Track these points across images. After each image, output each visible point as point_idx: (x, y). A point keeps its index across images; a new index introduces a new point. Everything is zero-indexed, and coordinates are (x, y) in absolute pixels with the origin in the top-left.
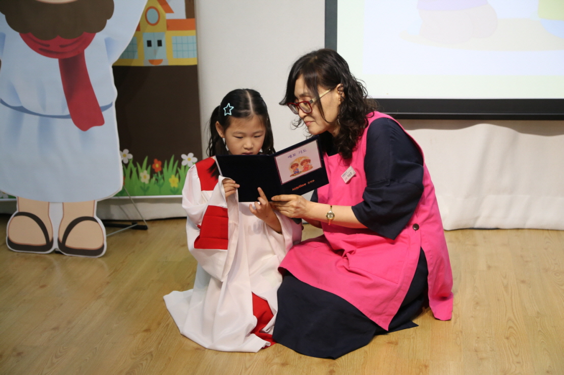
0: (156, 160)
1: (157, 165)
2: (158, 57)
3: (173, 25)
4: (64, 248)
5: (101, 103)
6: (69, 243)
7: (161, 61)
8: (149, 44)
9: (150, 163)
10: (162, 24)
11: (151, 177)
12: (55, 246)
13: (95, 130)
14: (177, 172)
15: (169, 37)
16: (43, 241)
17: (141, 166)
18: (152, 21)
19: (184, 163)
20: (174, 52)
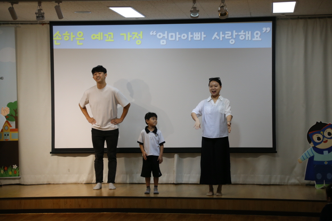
0: (5, 167)
1: (6, 168)
2: (7, 138)
3: (12, 130)
7: (8, 140)
8: (5, 135)
9: (4, 168)
10: (9, 130)
11: (4, 172)
14: (11, 170)
15: (11, 133)
17: (1, 169)
18: (6, 129)
19: (13, 168)
20: (11, 137)
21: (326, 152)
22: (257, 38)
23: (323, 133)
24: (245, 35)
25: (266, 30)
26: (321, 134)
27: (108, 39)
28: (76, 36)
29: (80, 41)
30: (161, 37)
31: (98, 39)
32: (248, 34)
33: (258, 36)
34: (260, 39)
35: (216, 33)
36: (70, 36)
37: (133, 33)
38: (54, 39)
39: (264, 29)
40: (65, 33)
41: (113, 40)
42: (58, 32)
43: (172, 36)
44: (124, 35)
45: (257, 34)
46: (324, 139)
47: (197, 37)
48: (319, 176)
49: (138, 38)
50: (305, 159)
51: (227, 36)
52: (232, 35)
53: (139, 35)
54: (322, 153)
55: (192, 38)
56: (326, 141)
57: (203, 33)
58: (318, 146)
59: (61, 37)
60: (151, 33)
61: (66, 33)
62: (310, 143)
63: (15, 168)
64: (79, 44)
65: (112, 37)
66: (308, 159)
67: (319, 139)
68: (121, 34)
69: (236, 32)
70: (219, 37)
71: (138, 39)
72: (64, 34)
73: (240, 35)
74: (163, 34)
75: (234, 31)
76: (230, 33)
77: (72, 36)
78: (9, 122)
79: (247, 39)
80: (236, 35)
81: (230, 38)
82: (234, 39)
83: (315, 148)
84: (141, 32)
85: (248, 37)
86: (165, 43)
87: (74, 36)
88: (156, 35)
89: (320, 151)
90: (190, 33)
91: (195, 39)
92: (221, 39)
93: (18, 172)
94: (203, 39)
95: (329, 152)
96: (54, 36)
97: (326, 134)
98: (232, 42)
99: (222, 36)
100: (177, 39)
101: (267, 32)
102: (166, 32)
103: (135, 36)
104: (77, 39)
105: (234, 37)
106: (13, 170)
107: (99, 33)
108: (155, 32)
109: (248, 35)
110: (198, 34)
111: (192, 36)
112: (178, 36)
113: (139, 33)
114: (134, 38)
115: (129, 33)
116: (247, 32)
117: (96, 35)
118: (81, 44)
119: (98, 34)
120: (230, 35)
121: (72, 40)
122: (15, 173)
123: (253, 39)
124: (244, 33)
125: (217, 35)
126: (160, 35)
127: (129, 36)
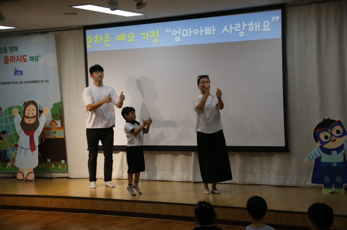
1: (56, 163)
2: (55, 136)
3: (58, 128)
4: (27, 180)
5: (36, 145)
6: (28, 179)
7: (56, 137)
8: (53, 133)
9: (55, 162)
11: (55, 166)
12: (25, 179)
13: (34, 152)
14: (61, 165)
15: (57, 131)
16: (22, 178)
17: (53, 163)
18: (54, 127)
19: (62, 162)
20: (59, 135)
21: (334, 153)
22: (266, 28)
23: (331, 131)
24: (254, 26)
25: (276, 19)
26: (329, 132)
27: (130, 39)
28: (104, 39)
29: (108, 43)
30: (176, 34)
31: (122, 40)
32: (257, 24)
33: (267, 26)
34: (270, 30)
35: (226, 26)
36: (99, 39)
37: (151, 32)
38: (87, 42)
39: (273, 18)
40: (95, 36)
41: (134, 40)
42: (90, 36)
43: (185, 32)
44: (143, 35)
45: (266, 24)
46: (332, 138)
47: (208, 32)
48: (327, 179)
49: (155, 36)
50: (311, 160)
51: (237, 29)
52: (241, 27)
53: (156, 33)
54: (330, 154)
55: (203, 33)
56: (334, 140)
57: (213, 27)
58: (325, 146)
59: (92, 40)
60: (167, 31)
61: (96, 37)
62: (317, 143)
63: (63, 163)
64: (107, 46)
65: (133, 38)
66: (315, 160)
67: (326, 137)
68: (141, 34)
69: (245, 24)
70: (229, 30)
71: (156, 37)
72: (94, 38)
73: (249, 26)
74: (177, 31)
75: (244, 23)
76: (239, 25)
77: (101, 39)
78: (56, 121)
79: (256, 30)
80: (245, 27)
81: (240, 30)
82: (244, 31)
83: (322, 148)
84: (158, 30)
85: (258, 28)
86: (179, 40)
87: (103, 39)
88: (171, 32)
89: (328, 152)
90: (201, 28)
91: (206, 34)
92: (231, 32)
93: (66, 166)
94: (213, 34)
95: (338, 153)
96: (87, 39)
97: (334, 132)
98: (242, 34)
99: (231, 28)
100: (190, 36)
101: (276, 21)
102: (180, 29)
103: (153, 35)
105: (244, 29)
106: (62, 165)
107: (123, 34)
108: (170, 30)
109: (258, 26)
110: (209, 28)
111: (203, 31)
112: (191, 32)
113: (156, 32)
114: (151, 37)
115: (147, 32)
116: (256, 23)
117: (120, 37)
118: (108, 45)
119: (121, 35)
120: (239, 27)
121: (101, 42)
122: (64, 168)
123: (263, 30)
124: (254, 24)
125: (227, 28)
126: (174, 32)
127: (148, 35)
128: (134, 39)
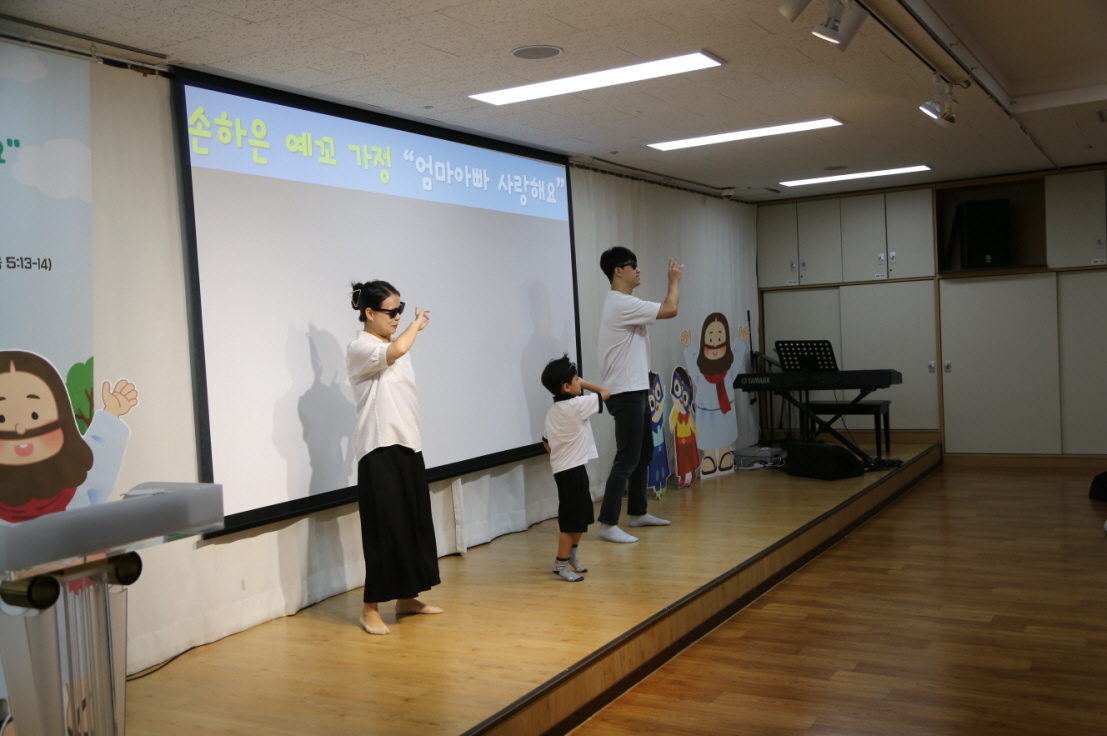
21: (659, 429)
22: (551, 197)
24: (538, 188)
25: (561, 184)
27: (324, 156)
28: (249, 135)
29: (261, 151)
30: (423, 169)
31: (302, 153)
32: (541, 186)
33: (553, 193)
34: (555, 201)
35: (503, 176)
36: (232, 129)
37: (373, 148)
38: (191, 131)
39: (558, 181)
40: (219, 117)
41: (334, 162)
42: (200, 110)
43: (440, 170)
44: (356, 152)
45: (551, 188)
47: (477, 180)
49: (383, 163)
51: (517, 187)
52: (522, 186)
53: (385, 156)
55: (470, 181)
57: (484, 171)
59: (209, 129)
60: (406, 157)
61: (222, 120)
64: (259, 162)
65: (333, 154)
68: (352, 147)
69: (527, 180)
70: (507, 185)
71: (384, 167)
72: (217, 121)
73: (532, 187)
74: (426, 162)
75: (525, 177)
76: (520, 179)
77: (240, 132)
79: (540, 197)
80: (527, 186)
81: (521, 190)
82: (526, 194)
84: (388, 148)
85: (542, 193)
86: (429, 188)
87: (244, 133)
88: (414, 161)
90: (466, 168)
91: (474, 183)
92: (510, 192)
94: (486, 187)
96: (191, 120)
98: (523, 200)
99: (510, 183)
100: (449, 181)
101: (562, 187)
102: (430, 158)
103: (378, 158)
104: (252, 142)
105: (525, 189)
107: (304, 134)
108: (413, 155)
109: (542, 189)
110: (479, 173)
111: (470, 176)
112: (449, 172)
113: (384, 152)
114: (375, 164)
115: (365, 147)
116: (539, 182)
117: (297, 140)
118: (263, 161)
119: (300, 135)
120: (520, 184)
121: (239, 143)
123: (548, 200)
124: (537, 184)
125: (503, 181)
126: (423, 164)
127: (368, 156)
128: (333, 157)
